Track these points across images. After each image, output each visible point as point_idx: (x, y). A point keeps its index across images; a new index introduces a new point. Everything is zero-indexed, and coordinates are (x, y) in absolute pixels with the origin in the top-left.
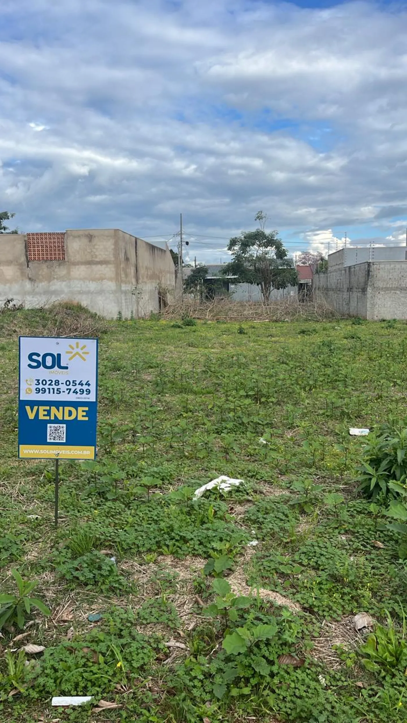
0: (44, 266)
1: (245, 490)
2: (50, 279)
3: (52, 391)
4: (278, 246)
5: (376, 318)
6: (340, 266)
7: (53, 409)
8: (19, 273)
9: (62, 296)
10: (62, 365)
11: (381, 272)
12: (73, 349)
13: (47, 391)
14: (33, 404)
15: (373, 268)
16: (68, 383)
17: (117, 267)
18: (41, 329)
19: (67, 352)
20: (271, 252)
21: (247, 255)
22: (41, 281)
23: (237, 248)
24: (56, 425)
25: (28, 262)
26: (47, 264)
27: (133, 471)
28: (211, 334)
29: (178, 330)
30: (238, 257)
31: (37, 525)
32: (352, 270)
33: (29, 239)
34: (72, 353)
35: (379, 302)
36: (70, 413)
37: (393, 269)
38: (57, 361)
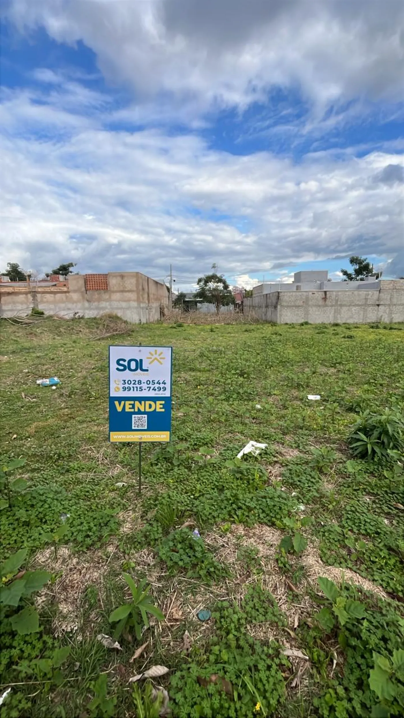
0: (96, 293)
1: (271, 453)
2: (99, 300)
3: (135, 389)
4: (224, 283)
5: (282, 323)
6: (261, 294)
7: (137, 403)
8: (81, 298)
9: (107, 310)
10: (144, 368)
11: (285, 297)
12: (152, 355)
13: (132, 389)
14: (120, 399)
15: (281, 294)
16: (148, 382)
17: (138, 293)
18: (95, 330)
19: (148, 358)
20: (221, 286)
21: (207, 288)
22: (94, 302)
23: (202, 283)
24: (139, 416)
25: (86, 291)
26: (98, 292)
27: (182, 435)
28: (195, 332)
29: (174, 330)
30: (203, 289)
31: (123, 492)
32: (268, 296)
33: (87, 277)
34: (151, 358)
35: (284, 314)
36: (150, 406)
37: (292, 295)
38: (139, 364)
